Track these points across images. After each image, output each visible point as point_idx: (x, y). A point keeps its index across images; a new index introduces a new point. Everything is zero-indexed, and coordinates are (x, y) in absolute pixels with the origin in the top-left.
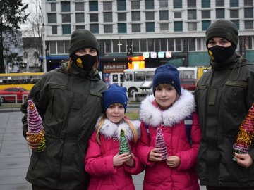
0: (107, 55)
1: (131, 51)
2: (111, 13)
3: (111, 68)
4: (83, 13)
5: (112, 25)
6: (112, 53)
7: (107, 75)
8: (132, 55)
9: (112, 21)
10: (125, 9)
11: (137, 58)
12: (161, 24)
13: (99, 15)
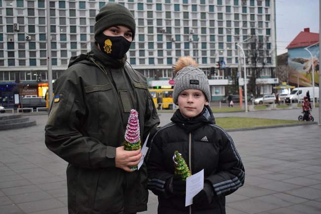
0: (22, 81)
1: (40, 79)
2: (25, 51)
3: (26, 91)
4: (3, 51)
5: (25, 60)
6: (26, 80)
7: (22, 96)
8: (40, 82)
9: (25, 57)
10: (35, 48)
11: (45, 84)
12: (62, 60)
13: (15, 53)
